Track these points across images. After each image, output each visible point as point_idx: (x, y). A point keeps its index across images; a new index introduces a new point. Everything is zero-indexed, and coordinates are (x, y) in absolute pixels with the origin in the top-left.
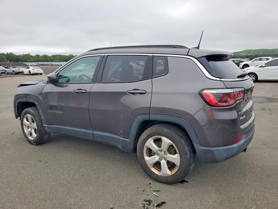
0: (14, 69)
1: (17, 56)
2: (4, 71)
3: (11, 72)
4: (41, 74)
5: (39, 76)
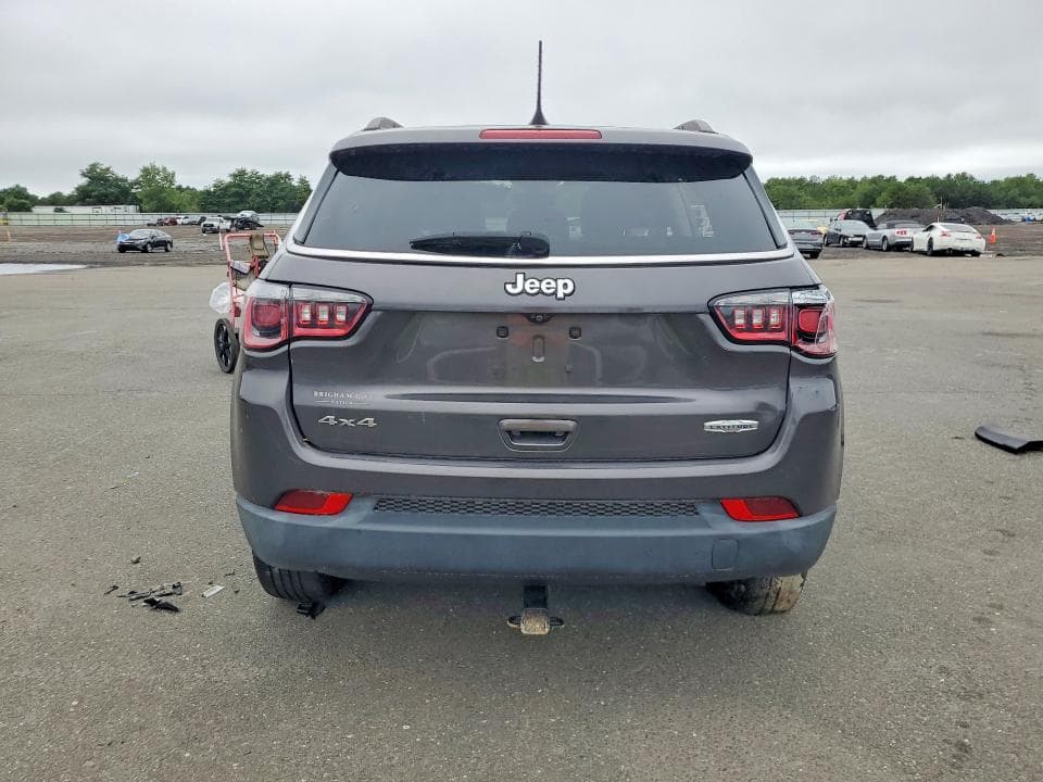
0: (888, 233)
1: (983, 185)
2: (861, 239)
3: (879, 240)
4: (975, 253)
5: (968, 259)
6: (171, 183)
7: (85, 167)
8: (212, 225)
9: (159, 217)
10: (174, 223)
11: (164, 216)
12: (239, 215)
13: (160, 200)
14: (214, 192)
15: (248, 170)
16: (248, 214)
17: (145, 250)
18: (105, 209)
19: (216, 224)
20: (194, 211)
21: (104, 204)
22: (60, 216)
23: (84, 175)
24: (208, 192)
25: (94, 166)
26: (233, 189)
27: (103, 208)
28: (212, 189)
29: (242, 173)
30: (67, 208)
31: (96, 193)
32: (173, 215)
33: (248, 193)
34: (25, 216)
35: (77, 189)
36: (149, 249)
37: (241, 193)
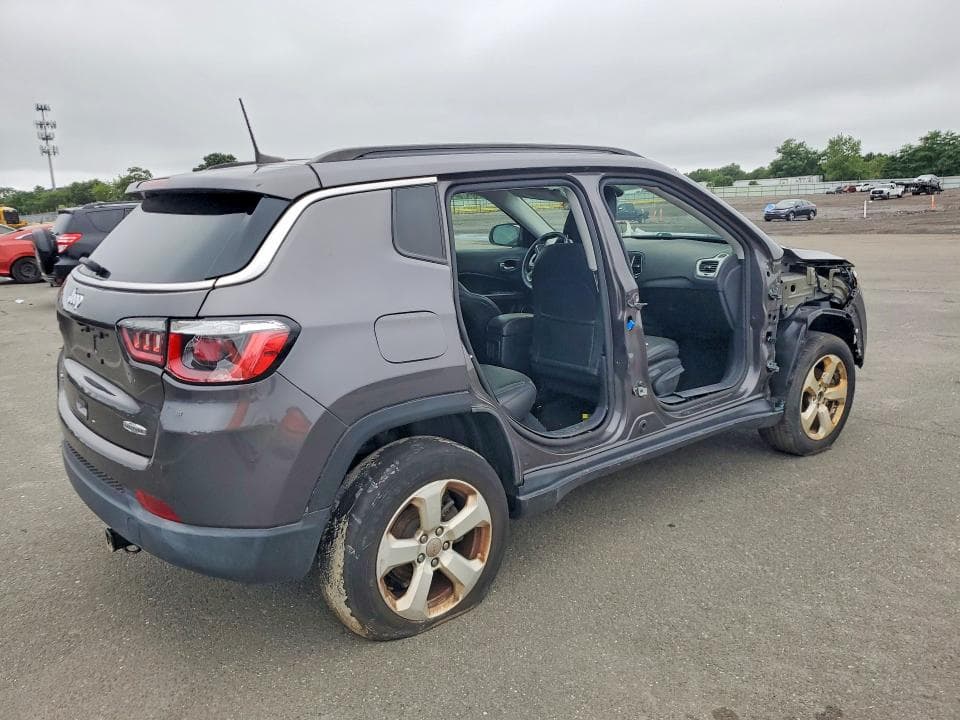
6: (857, 151)
7: (780, 145)
8: (882, 192)
9: (839, 185)
10: (852, 190)
11: (845, 184)
12: (916, 180)
13: (843, 169)
14: (901, 157)
15: (943, 133)
16: (926, 178)
17: (787, 218)
18: (792, 180)
19: (886, 190)
20: (876, 178)
21: (792, 176)
22: (753, 188)
23: (779, 151)
24: (893, 158)
25: (788, 142)
26: (922, 153)
27: (790, 179)
28: (898, 156)
29: (936, 135)
30: (759, 181)
31: (785, 166)
32: (853, 183)
33: (939, 156)
34: (727, 189)
35: (772, 164)
36: (792, 217)
37: (931, 157)
